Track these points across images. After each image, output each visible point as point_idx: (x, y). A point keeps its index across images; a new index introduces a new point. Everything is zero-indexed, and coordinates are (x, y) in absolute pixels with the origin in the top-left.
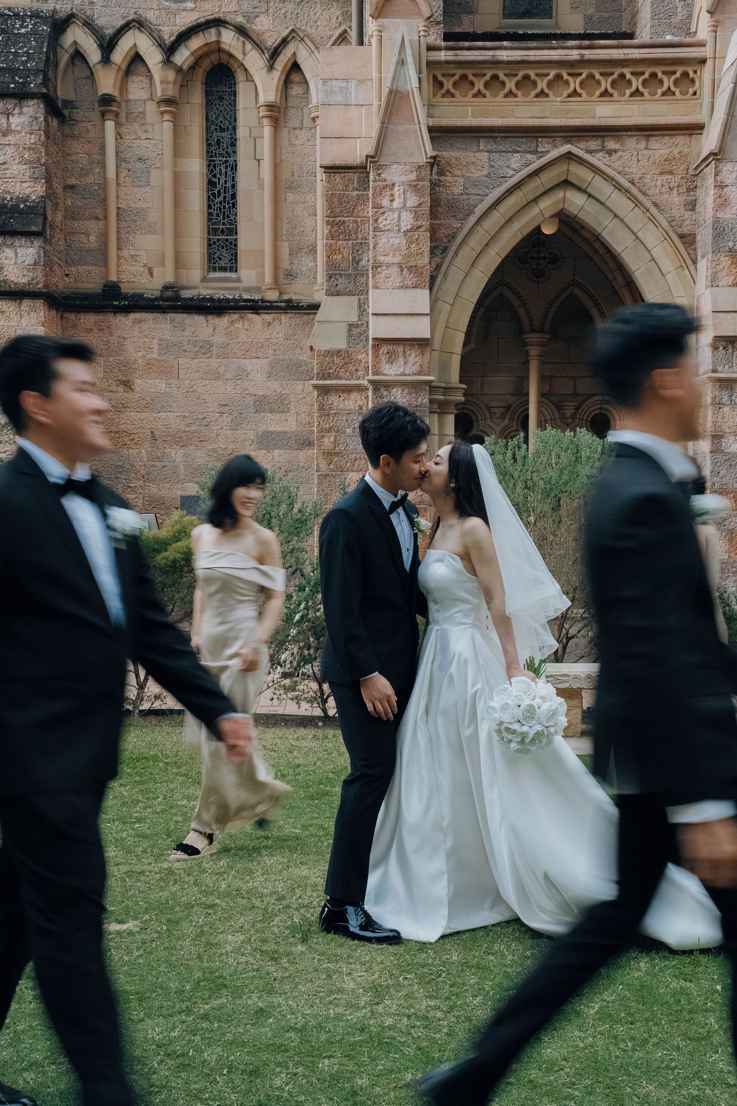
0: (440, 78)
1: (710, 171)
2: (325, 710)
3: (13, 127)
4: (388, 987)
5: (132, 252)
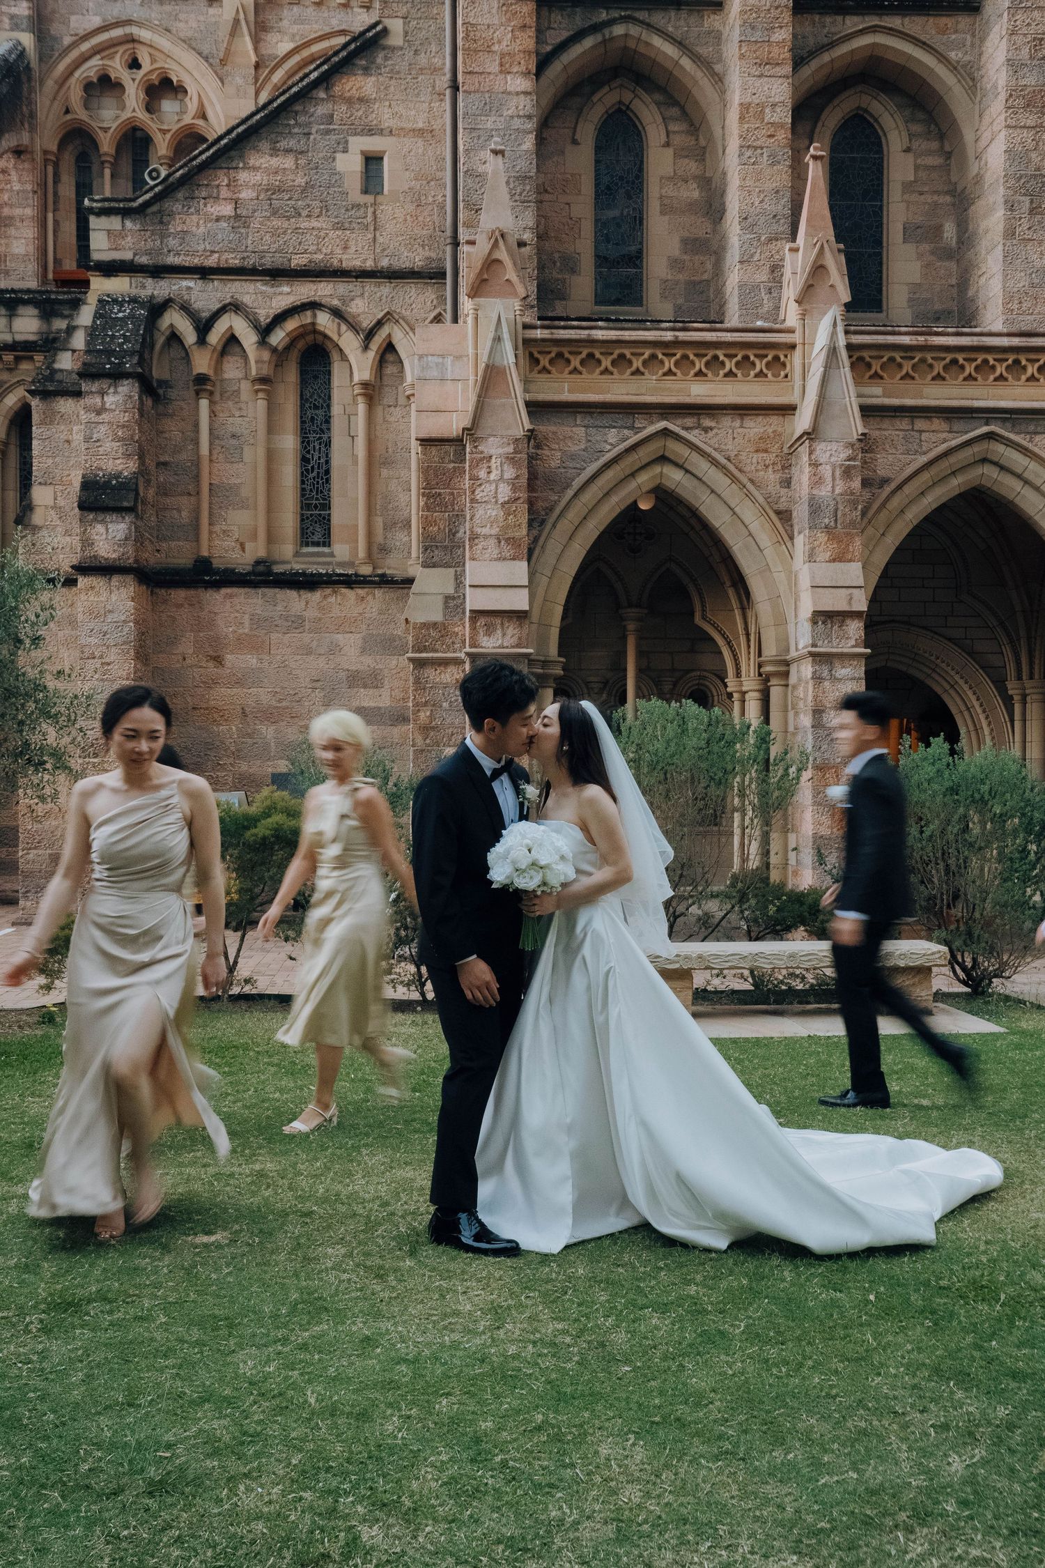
0: (536, 355)
1: (804, 450)
2: (423, 994)
3: (107, 406)
4: (509, 1308)
5: (224, 528)
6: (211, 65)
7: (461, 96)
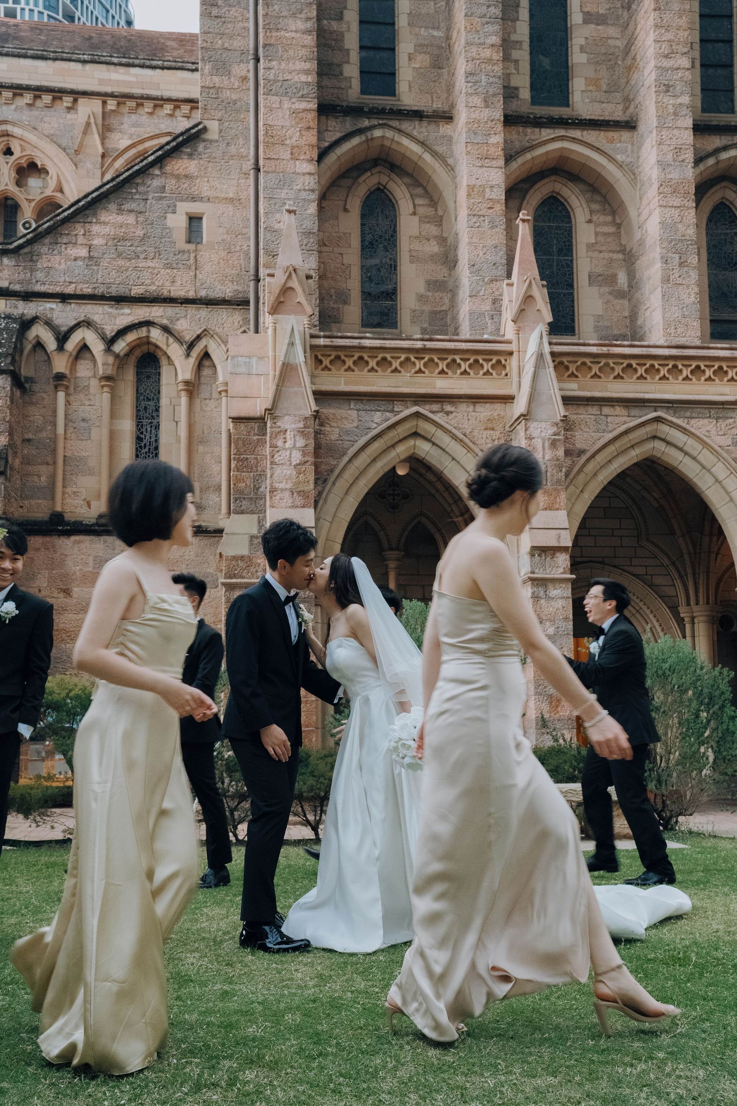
0: (320, 357)
1: (521, 428)
5: (75, 490)
6: (68, 154)
7: (261, 175)
